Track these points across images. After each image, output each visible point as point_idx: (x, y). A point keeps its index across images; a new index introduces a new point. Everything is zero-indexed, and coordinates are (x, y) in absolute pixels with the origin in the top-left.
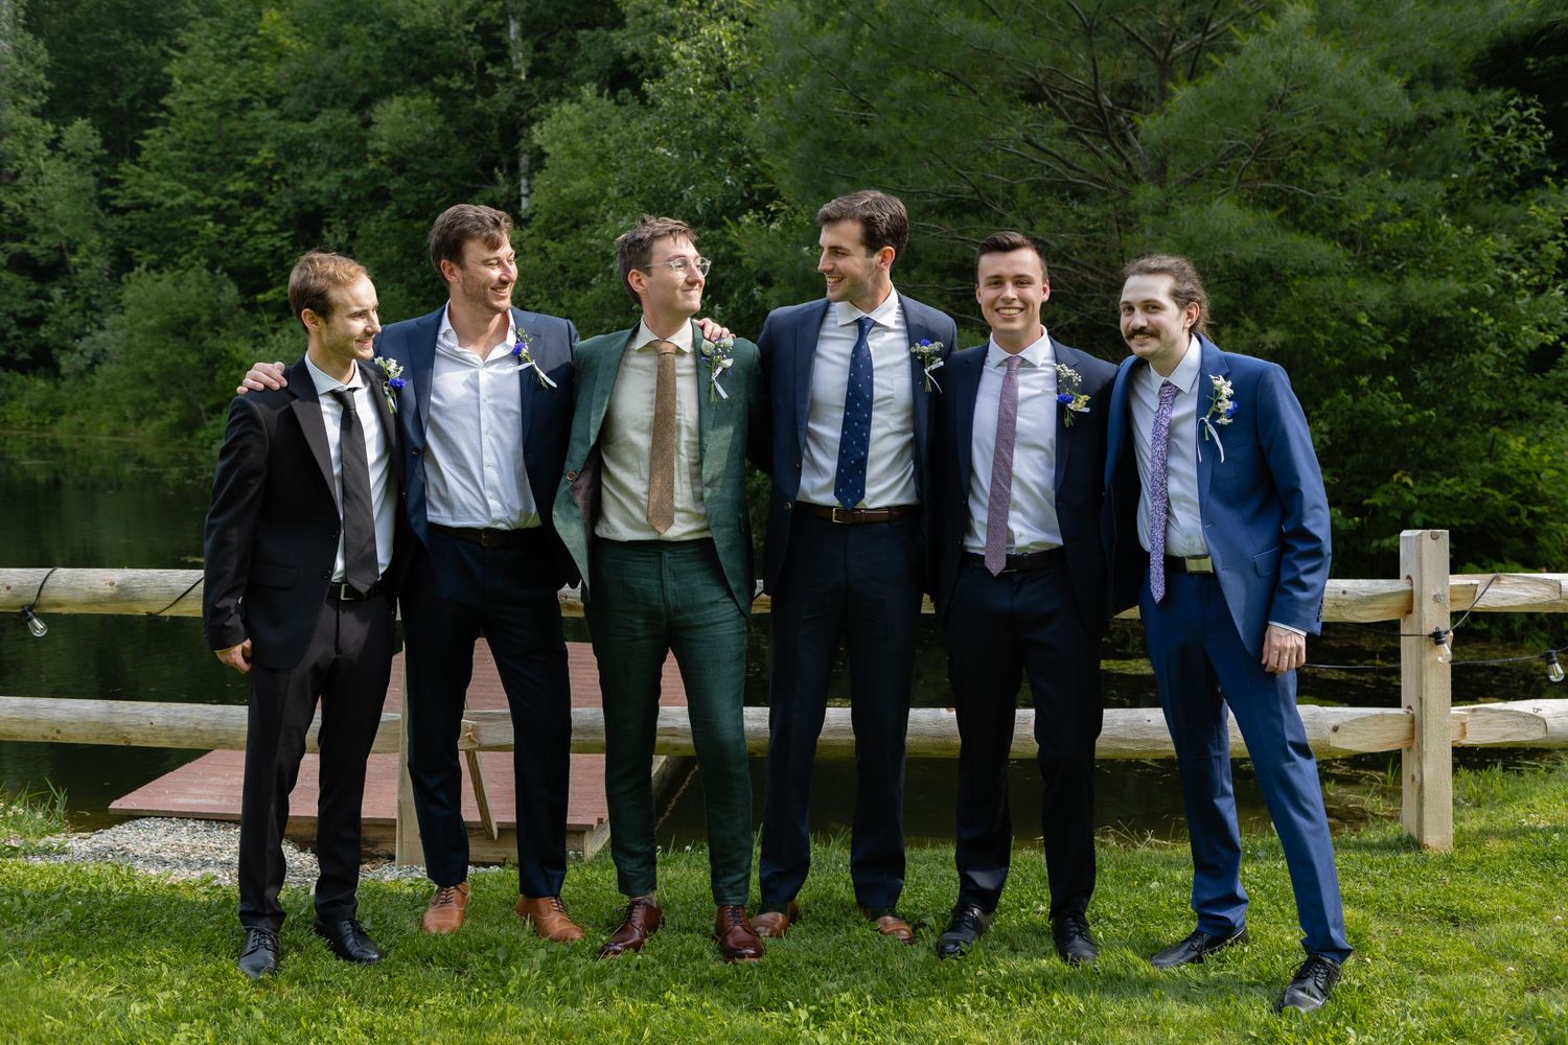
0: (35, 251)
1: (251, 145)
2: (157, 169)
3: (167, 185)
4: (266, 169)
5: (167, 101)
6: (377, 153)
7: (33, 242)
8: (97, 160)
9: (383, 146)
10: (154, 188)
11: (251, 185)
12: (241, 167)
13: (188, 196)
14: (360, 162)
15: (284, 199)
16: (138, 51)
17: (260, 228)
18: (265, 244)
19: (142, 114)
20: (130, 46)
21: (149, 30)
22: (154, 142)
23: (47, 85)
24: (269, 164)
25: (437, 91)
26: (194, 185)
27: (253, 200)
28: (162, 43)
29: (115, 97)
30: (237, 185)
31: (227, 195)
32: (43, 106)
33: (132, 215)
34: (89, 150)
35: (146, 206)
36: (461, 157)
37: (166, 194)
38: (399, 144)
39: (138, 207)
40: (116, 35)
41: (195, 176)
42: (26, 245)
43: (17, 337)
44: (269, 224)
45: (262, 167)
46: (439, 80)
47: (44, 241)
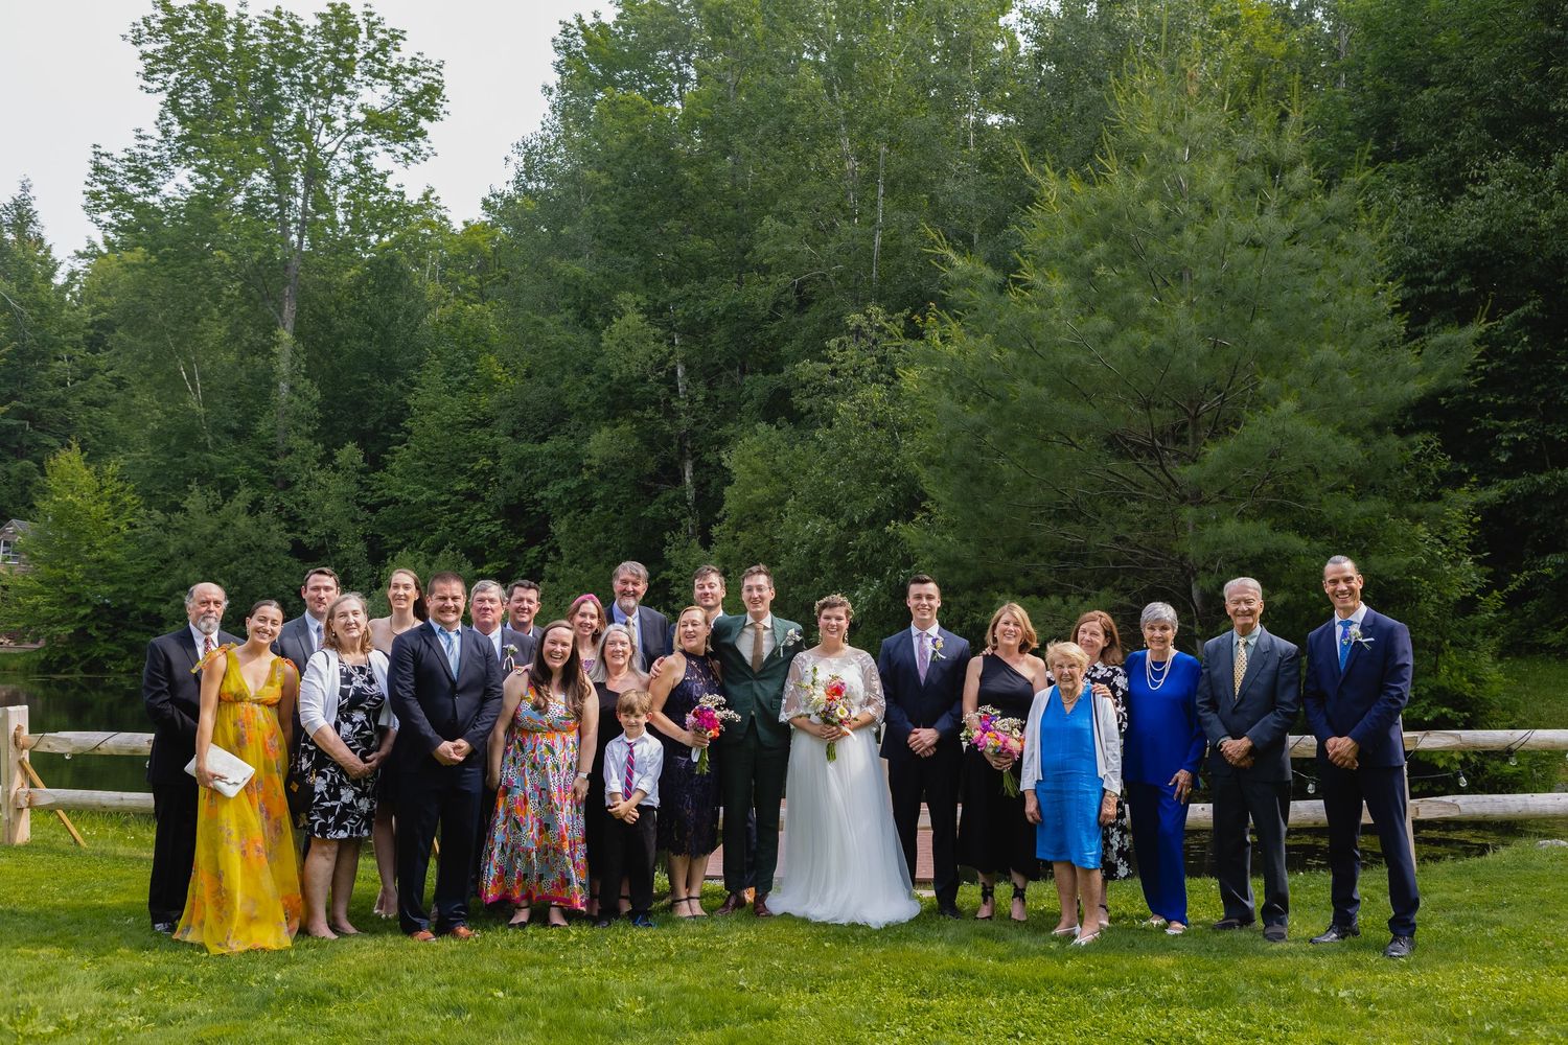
0: (306, 540)
1: (471, 455)
2: (401, 475)
3: (412, 487)
4: (483, 472)
5: (408, 424)
6: (589, 467)
7: (305, 532)
8: (362, 471)
9: (596, 462)
10: (401, 490)
11: (472, 484)
12: (462, 471)
13: (428, 494)
14: (576, 473)
15: (496, 496)
16: (382, 388)
17: (478, 517)
18: (484, 530)
19: (384, 434)
20: (377, 385)
21: (389, 372)
22: (402, 457)
23: (318, 415)
24: (486, 468)
25: (637, 420)
26: (429, 485)
27: (472, 496)
28: (400, 381)
29: (363, 420)
30: (461, 486)
31: (456, 493)
32: (315, 431)
33: (382, 510)
34: (352, 464)
35: (394, 501)
36: (651, 465)
37: (409, 494)
38: (606, 462)
39: (387, 503)
40: (366, 377)
41: (430, 480)
42: (298, 535)
43: (295, 605)
44: (485, 514)
45: (481, 471)
46: (637, 414)
47: (313, 531)
